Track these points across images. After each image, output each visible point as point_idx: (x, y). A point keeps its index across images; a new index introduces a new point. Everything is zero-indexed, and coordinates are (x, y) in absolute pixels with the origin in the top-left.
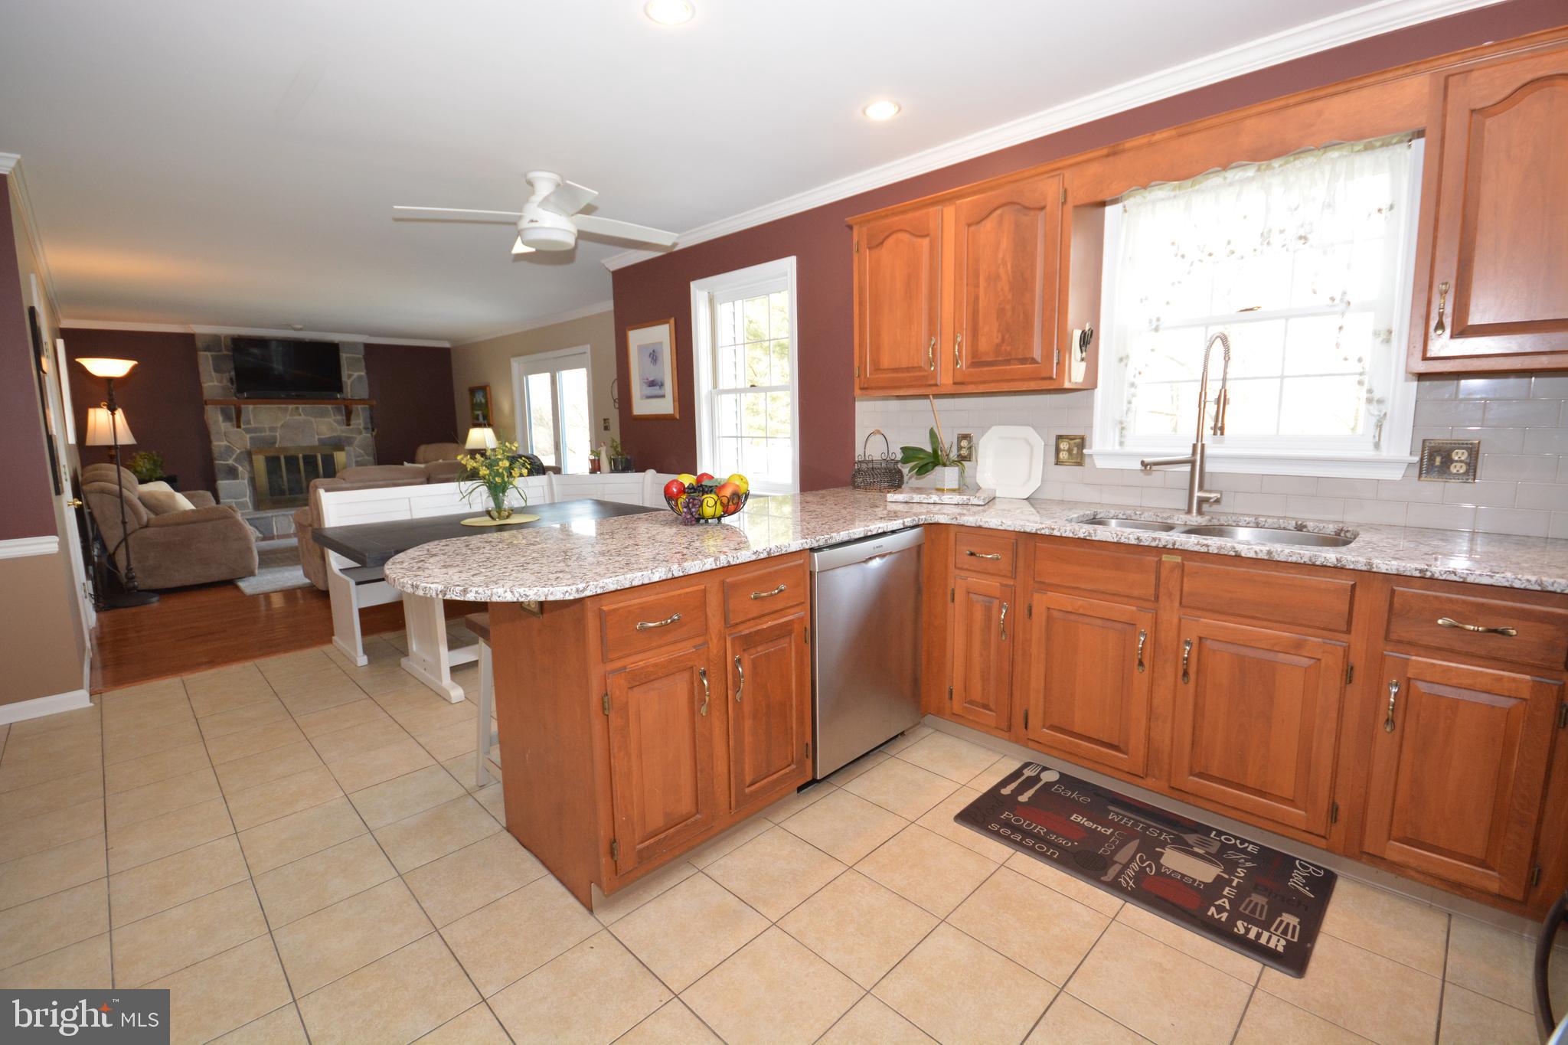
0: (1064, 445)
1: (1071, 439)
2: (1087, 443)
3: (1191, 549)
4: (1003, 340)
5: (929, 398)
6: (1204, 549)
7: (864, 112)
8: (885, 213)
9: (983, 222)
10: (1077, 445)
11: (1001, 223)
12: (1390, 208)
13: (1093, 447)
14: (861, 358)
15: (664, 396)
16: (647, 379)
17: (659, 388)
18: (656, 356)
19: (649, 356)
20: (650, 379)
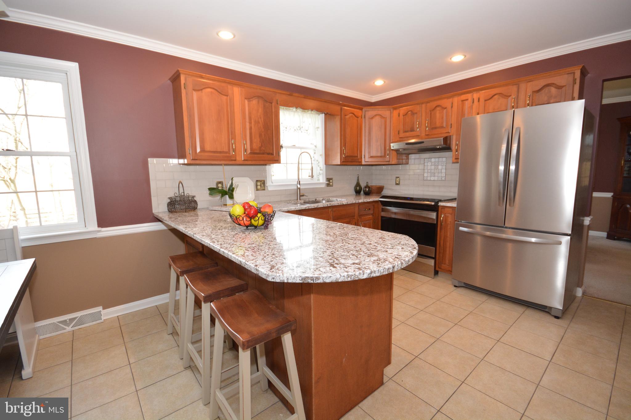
0: (259, 184)
1: (261, 181)
2: (265, 182)
4: (262, 146)
5: (222, 166)
7: (218, 35)
8: (203, 76)
9: (251, 99)
10: (263, 183)
11: (258, 102)
12: (319, 128)
13: (268, 183)
14: (192, 144)
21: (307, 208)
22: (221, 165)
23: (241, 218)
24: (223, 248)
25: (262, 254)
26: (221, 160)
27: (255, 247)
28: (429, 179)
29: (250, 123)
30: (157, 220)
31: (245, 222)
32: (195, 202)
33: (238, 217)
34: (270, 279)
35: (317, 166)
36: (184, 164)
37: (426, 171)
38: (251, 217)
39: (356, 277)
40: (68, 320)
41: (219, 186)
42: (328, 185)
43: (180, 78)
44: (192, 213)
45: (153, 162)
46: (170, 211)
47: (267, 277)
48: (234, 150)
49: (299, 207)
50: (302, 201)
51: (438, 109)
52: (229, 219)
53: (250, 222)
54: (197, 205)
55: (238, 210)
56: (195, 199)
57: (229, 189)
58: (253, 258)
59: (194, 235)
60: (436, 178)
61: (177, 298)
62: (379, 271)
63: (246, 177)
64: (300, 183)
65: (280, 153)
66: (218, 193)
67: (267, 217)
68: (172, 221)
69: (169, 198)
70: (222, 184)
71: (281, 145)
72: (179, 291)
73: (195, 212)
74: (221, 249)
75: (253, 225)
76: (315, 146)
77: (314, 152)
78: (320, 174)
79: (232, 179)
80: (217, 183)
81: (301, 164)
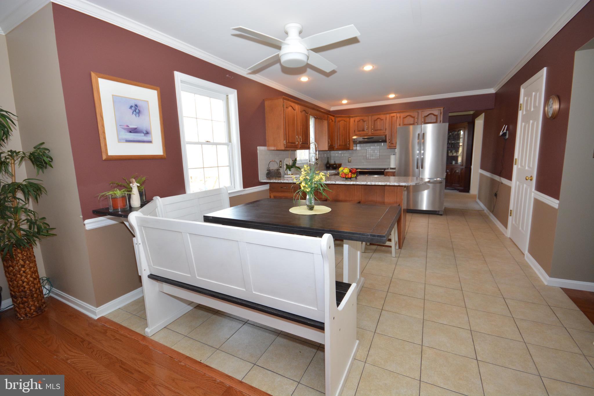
8: (289, 100)
11: (304, 114)
14: (286, 138)
15: (150, 142)
16: (128, 126)
17: (144, 135)
18: (139, 110)
19: (129, 107)
20: (131, 127)
28: (370, 158)
29: (302, 126)
37: (368, 154)
45: (259, 149)
48: (297, 142)
51: (379, 120)
60: (374, 158)
69: (268, 170)
78: (313, 156)
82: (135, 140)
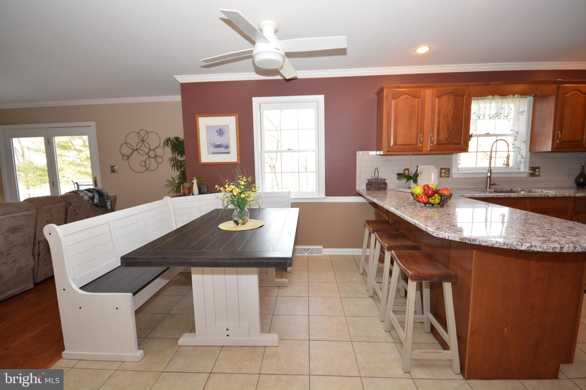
0: (443, 171)
1: (445, 169)
2: (450, 170)
3: (537, 196)
4: (449, 136)
6: (540, 196)
7: (416, 51)
8: (401, 87)
9: (442, 97)
10: (447, 171)
11: (449, 98)
12: (524, 112)
13: (453, 171)
14: (387, 140)
15: (229, 153)
16: (214, 144)
17: (225, 149)
18: (222, 132)
19: (216, 131)
20: (216, 144)
21: (495, 197)
22: (409, 155)
23: (420, 196)
24: (404, 214)
25: (432, 221)
26: (409, 151)
27: (429, 216)
29: (439, 118)
30: (359, 195)
31: (423, 199)
32: (386, 184)
33: (418, 195)
34: (435, 235)
35: (518, 154)
36: (380, 155)
38: (429, 196)
39: (513, 246)
40: (306, 249)
41: (406, 172)
42: (532, 175)
43: (384, 91)
44: (383, 192)
45: (359, 154)
46: (368, 189)
47: (433, 233)
48: (422, 143)
49: (488, 195)
50: (492, 190)
52: (412, 198)
53: (428, 199)
54: (387, 186)
55: (418, 190)
56: (386, 181)
57: (414, 174)
58: (425, 222)
59: (384, 205)
61: (367, 254)
62: (541, 247)
63: (431, 165)
64: (492, 171)
65: (468, 143)
66: (404, 178)
67: (443, 197)
68: (369, 196)
69: (368, 180)
70: (409, 171)
71: (470, 134)
72: (369, 249)
73: (385, 191)
74: (402, 215)
75: (430, 203)
76: (516, 132)
77: (515, 138)
78: (521, 163)
79: (417, 166)
80: (404, 170)
81: (496, 152)
82: (219, 152)
